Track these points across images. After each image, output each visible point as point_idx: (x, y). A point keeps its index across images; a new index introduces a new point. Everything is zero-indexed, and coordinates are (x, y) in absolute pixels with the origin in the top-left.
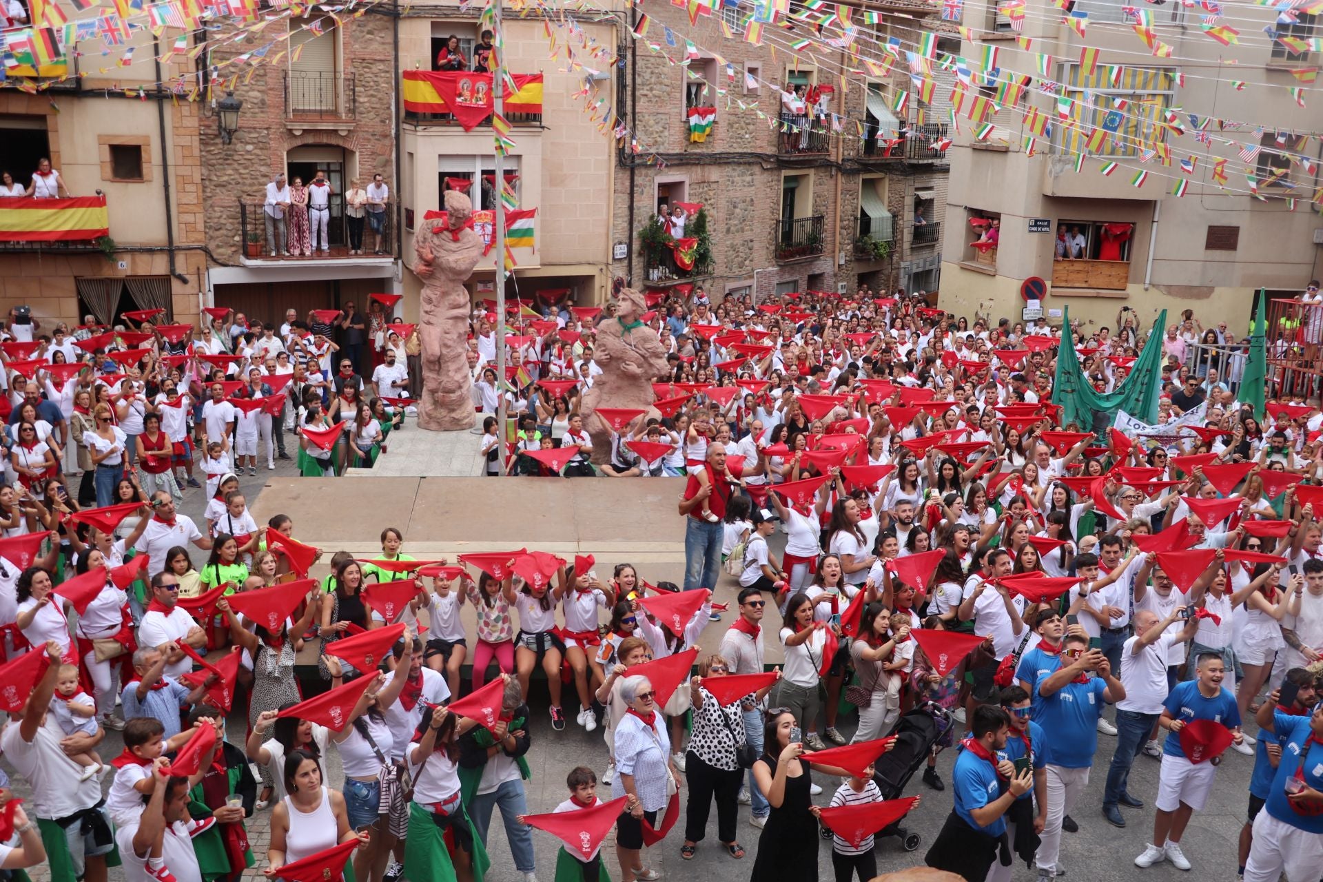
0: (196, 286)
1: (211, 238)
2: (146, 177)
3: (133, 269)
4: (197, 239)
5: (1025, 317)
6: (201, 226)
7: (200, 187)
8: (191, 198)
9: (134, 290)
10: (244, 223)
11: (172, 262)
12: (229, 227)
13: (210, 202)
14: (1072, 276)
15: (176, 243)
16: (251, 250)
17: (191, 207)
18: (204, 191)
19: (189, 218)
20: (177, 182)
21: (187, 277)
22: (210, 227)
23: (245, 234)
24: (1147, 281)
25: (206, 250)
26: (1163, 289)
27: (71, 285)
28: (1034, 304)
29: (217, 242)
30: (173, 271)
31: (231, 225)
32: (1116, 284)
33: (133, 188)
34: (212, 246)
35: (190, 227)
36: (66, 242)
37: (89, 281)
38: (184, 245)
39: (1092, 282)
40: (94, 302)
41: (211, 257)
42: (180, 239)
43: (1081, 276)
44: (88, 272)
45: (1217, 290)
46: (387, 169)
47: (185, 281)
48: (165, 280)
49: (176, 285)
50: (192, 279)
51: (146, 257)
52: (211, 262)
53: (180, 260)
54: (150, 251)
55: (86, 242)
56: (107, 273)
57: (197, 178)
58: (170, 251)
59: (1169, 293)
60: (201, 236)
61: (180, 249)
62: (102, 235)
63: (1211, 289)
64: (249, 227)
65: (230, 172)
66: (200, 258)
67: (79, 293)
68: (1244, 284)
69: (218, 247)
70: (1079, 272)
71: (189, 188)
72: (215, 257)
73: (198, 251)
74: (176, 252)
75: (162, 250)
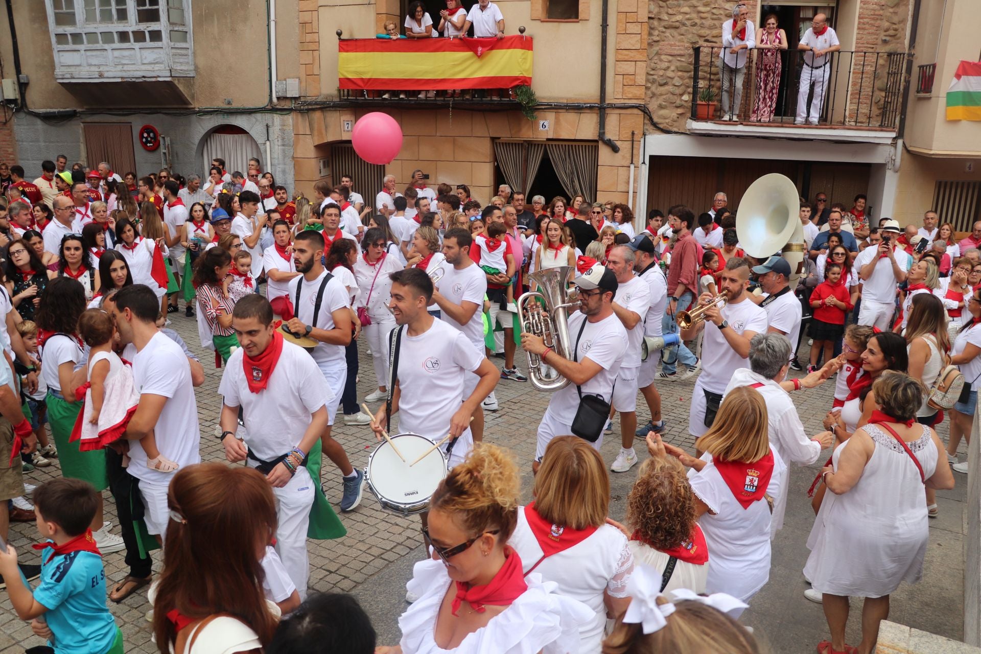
0: (628, 156)
1: (654, 95)
2: (581, 16)
3: (555, 130)
4: (635, 95)
6: (641, 79)
7: (646, 27)
8: (633, 42)
9: (556, 158)
10: (696, 78)
11: (602, 124)
12: (677, 82)
13: (656, 48)
15: (610, 99)
16: (702, 111)
17: (632, 54)
18: (650, 34)
19: (628, 68)
20: (618, 21)
21: (618, 144)
22: (654, 82)
23: (695, 93)
25: (644, 110)
27: (485, 147)
29: (660, 101)
30: (602, 134)
31: (679, 79)
33: (566, 29)
34: (653, 106)
35: (628, 80)
36: (482, 92)
37: (507, 144)
38: (619, 102)
40: (510, 171)
41: (651, 119)
42: (614, 94)
44: (504, 133)
46: (901, 10)
47: (615, 149)
48: (592, 146)
49: (604, 152)
50: (625, 147)
51: (571, 116)
52: (650, 127)
53: (612, 120)
54: (578, 108)
55: (502, 92)
56: (526, 134)
57: (643, 16)
58: (601, 109)
60: (640, 92)
61: (614, 107)
62: (523, 84)
64: (702, 84)
65: (686, 9)
66: (636, 120)
67: (496, 159)
69: (661, 107)
71: (633, 28)
72: (656, 120)
73: (636, 111)
74: (608, 111)
75: (591, 108)
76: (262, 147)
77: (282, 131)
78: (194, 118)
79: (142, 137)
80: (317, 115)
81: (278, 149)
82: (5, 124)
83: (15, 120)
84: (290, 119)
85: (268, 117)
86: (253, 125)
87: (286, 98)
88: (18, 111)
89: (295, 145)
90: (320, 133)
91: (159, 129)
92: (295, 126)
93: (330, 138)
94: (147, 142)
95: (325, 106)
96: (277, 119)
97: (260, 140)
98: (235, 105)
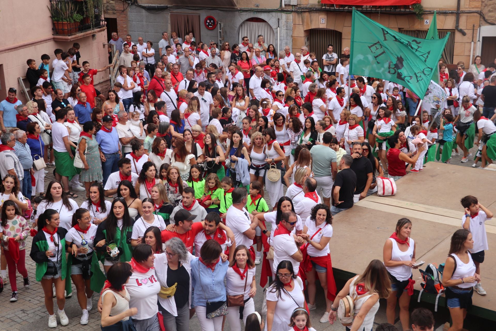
0: (471, 37)
1: (486, 5)
4: (476, 6)
11: (457, 21)
15: (462, 9)
21: (466, 31)
25: (481, 14)
29: (490, 8)
30: (457, 27)
34: (485, 11)
36: (396, 7)
37: (408, 31)
38: (467, 10)
41: (484, 18)
42: (464, 6)
44: (406, 26)
47: (464, 34)
48: (451, 33)
49: (458, 36)
50: (469, 33)
51: (441, 17)
52: (483, 22)
53: (463, 19)
54: (444, 13)
55: (406, 7)
56: (417, 27)
58: (458, 13)
60: (479, 4)
61: (464, 12)
62: (416, 3)
66: (476, 19)
69: (490, 11)
72: (486, 18)
73: (476, 14)
74: (461, 15)
75: (452, 13)
76: (275, 31)
77: (287, 22)
78: (237, 13)
79: (206, 22)
80: (306, 15)
81: (284, 32)
82: (123, 11)
83: (129, 9)
84: (291, 16)
85: (279, 14)
86: (271, 19)
87: (289, 5)
88: (132, 4)
89: (293, 30)
90: (308, 24)
91: (216, 19)
92: (294, 20)
93: (313, 27)
94: (209, 25)
95: (311, 10)
96: (284, 16)
97: (274, 26)
98: (260, 8)
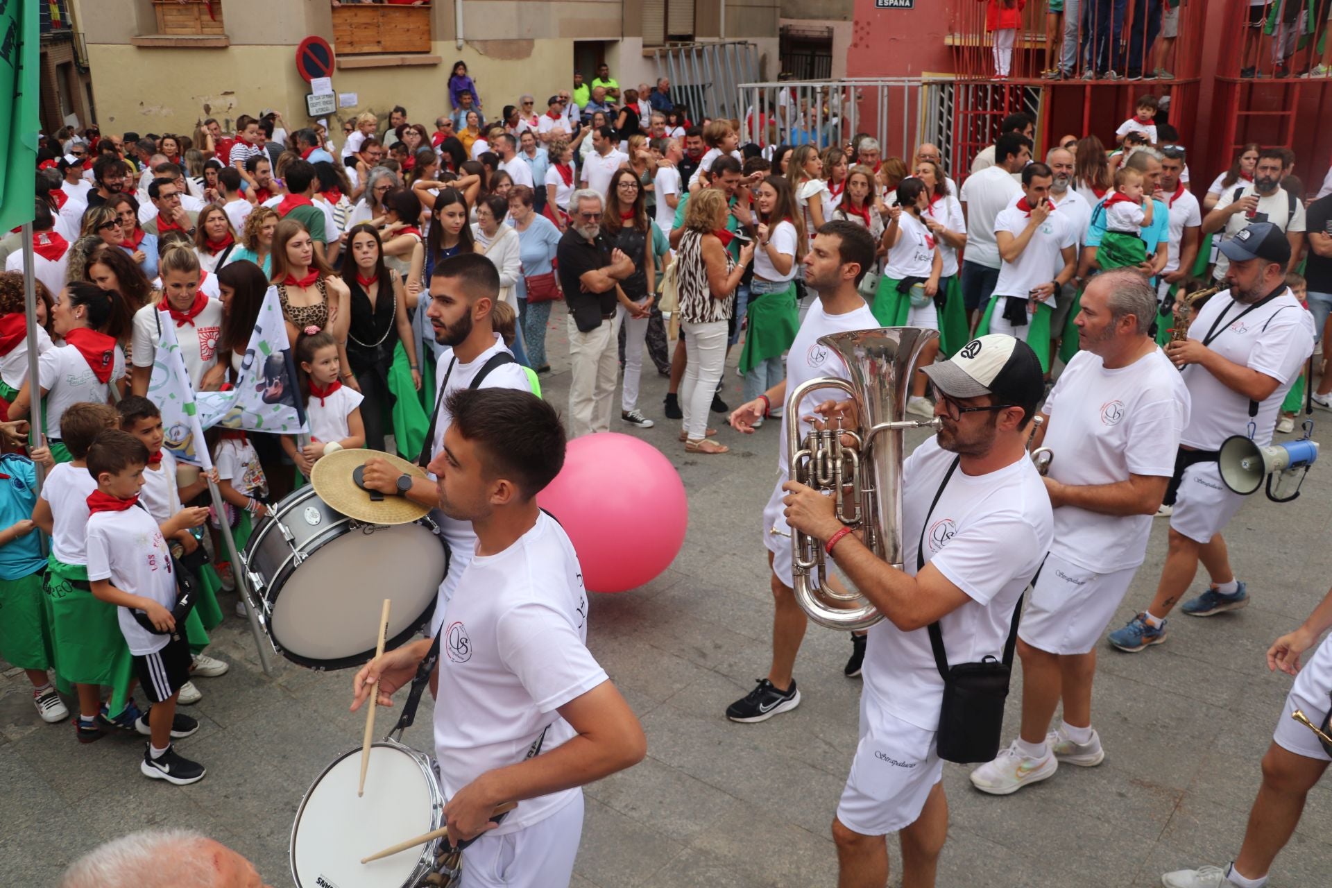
5: (313, 112)
14: (360, 34)
24: (460, 35)
26: (478, 46)
28: (322, 86)
32: (419, 44)
39: (388, 42)
43: (370, 33)
45: (539, 44)
59: (486, 53)
63: (530, 42)
68: (563, 35)
70: (367, 26)
